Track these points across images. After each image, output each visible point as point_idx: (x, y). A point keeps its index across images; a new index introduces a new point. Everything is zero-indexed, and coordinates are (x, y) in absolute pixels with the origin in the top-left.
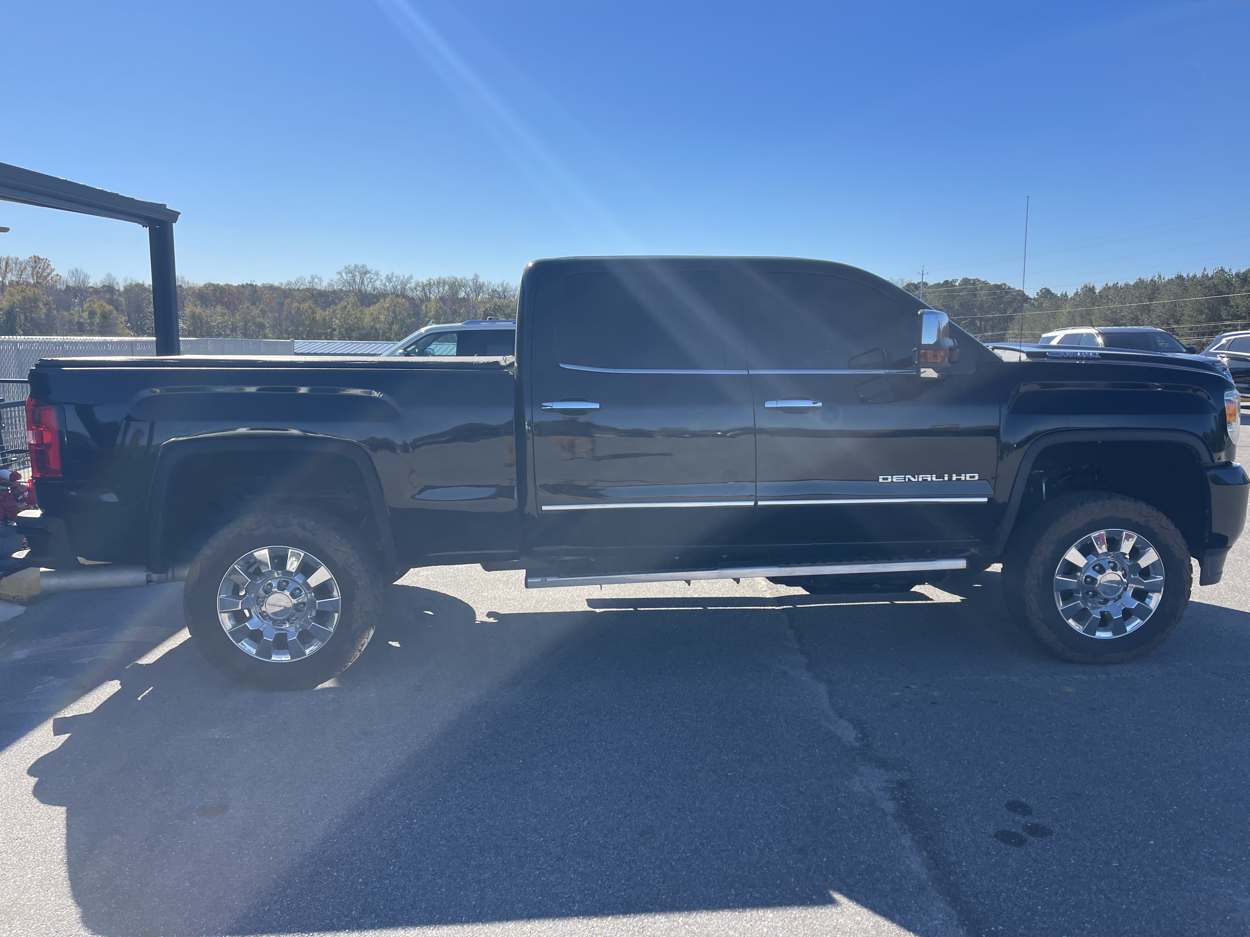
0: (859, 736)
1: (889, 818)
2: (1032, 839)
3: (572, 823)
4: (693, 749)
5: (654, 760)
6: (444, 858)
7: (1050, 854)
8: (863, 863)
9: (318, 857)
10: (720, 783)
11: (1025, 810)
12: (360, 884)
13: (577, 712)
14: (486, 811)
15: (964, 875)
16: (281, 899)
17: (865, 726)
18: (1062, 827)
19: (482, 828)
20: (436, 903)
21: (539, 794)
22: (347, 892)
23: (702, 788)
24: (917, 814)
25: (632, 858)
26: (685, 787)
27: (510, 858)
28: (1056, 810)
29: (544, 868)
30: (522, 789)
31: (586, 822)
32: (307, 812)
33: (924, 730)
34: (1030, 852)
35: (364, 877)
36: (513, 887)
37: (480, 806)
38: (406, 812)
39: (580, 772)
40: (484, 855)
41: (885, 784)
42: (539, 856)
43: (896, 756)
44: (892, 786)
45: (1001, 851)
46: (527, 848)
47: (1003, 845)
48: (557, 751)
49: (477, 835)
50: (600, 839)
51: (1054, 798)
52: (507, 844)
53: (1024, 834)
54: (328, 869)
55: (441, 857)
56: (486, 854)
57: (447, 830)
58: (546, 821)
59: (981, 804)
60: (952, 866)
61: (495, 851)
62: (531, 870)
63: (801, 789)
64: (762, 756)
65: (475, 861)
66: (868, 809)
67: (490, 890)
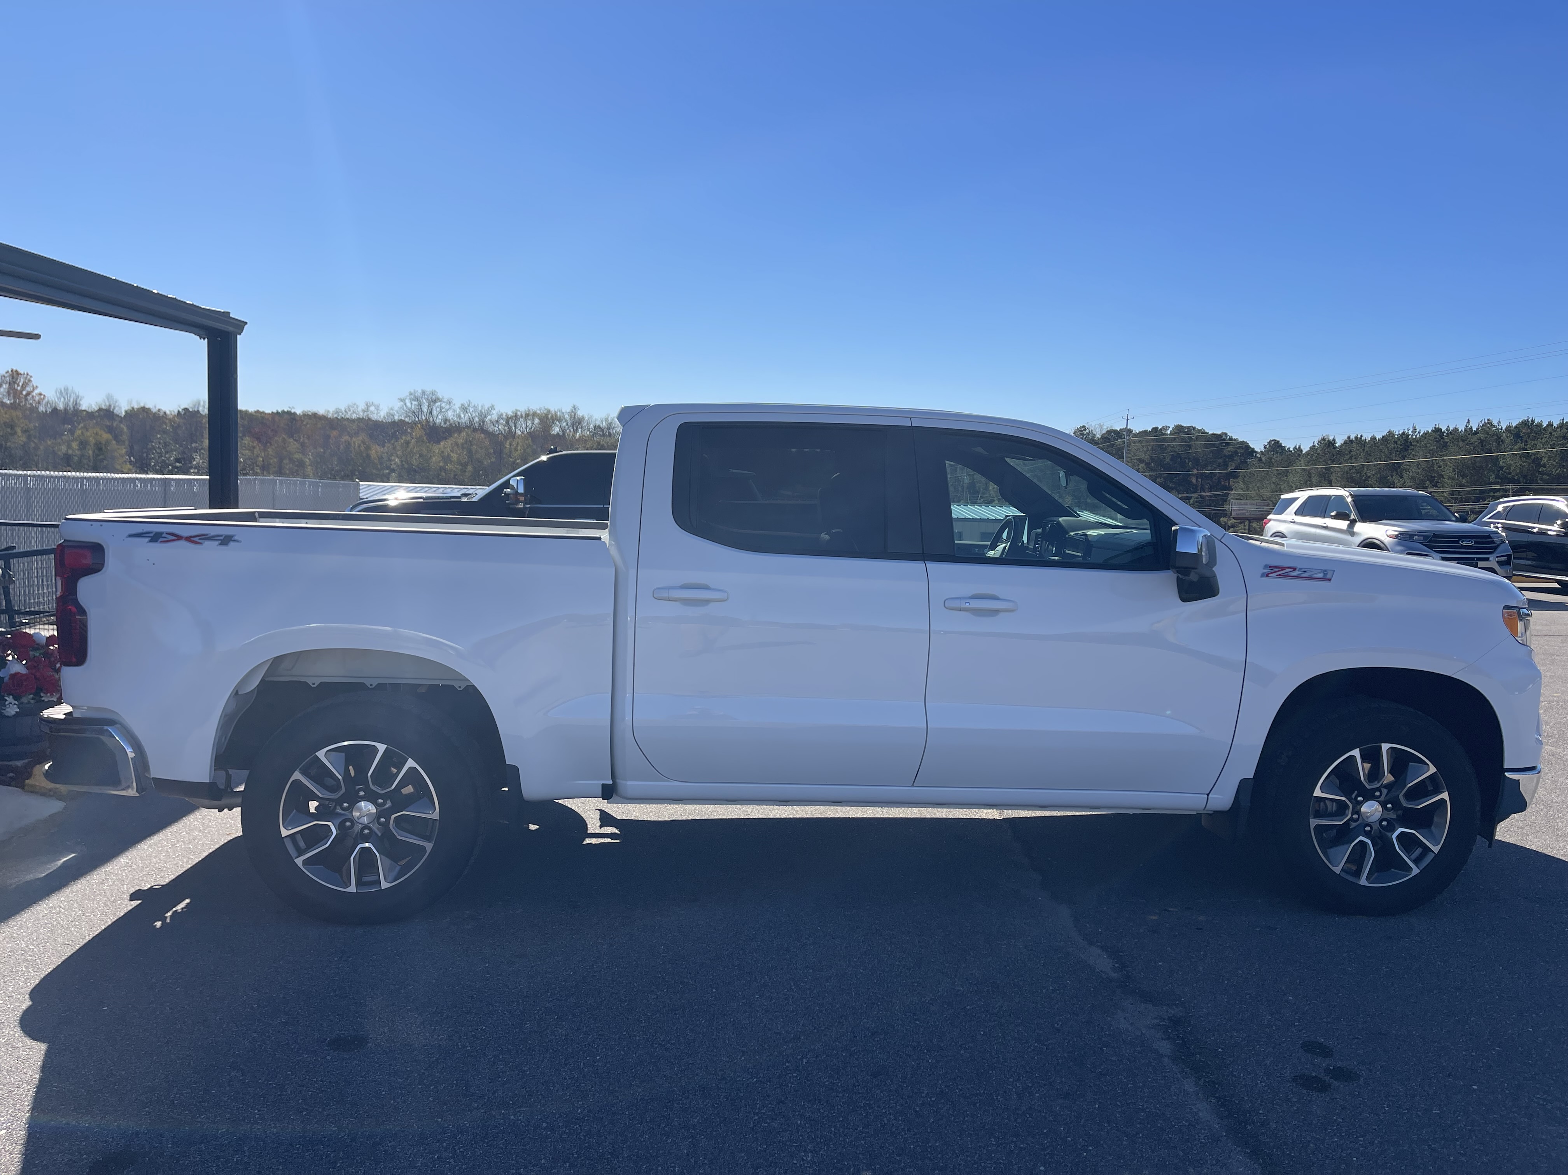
0: (1117, 965)
1: (1166, 1060)
2: (1337, 1084)
3: (789, 1062)
4: (920, 978)
5: (875, 991)
6: (641, 1100)
7: (1360, 1100)
8: (1143, 1110)
9: (489, 1098)
10: (959, 1018)
11: (1326, 1052)
12: (545, 1129)
13: (773, 935)
14: (682, 1048)
15: (1262, 1125)
16: (451, 1146)
17: (1121, 954)
18: (1370, 1071)
19: (680, 1066)
20: (640, 1152)
21: (742, 1027)
22: (530, 1138)
23: (938, 1023)
24: (1198, 1056)
25: (868, 1102)
26: (917, 1022)
27: (720, 1101)
28: (1361, 1052)
29: (764, 1113)
30: (721, 1022)
31: (804, 1060)
32: (465, 1047)
33: (1193, 960)
34: (1336, 1099)
35: (548, 1121)
36: (730, 1133)
37: (673, 1042)
38: (585, 1047)
39: (788, 1003)
40: (688, 1098)
41: (1155, 1021)
42: (754, 1098)
43: (1164, 989)
44: (1164, 1023)
45: (1304, 1097)
46: (739, 1090)
47: (1304, 1091)
48: (756, 979)
49: (677, 1074)
50: (825, 1080)
51: (1357, 1038)
52: (714, 1085)
53: (1327, 1079)
54: (503, 1112)
55: (637, 1099)
56: (691, 1095)
57: (639, 1068)
58: (757, 1059)
59: (1273, 1045)
60: (1248, 1115)
61: (701, 1092)
62: (747, 1114)
63: (1056, 1025)
64: (1004, 987)
65: (678, 1104)
66: (1139, 1049)
67: (702, 1137)
